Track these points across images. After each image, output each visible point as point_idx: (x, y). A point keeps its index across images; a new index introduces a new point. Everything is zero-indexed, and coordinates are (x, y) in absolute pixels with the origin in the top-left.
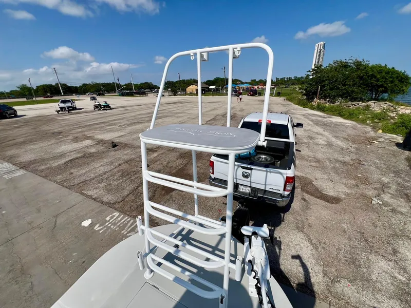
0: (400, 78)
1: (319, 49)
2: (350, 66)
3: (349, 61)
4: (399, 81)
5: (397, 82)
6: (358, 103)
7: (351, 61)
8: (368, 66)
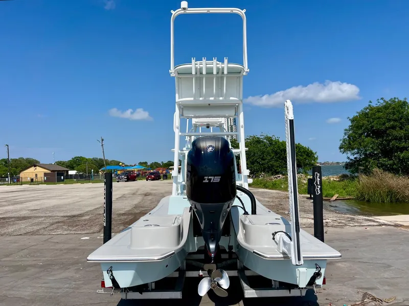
0: (306, 153)
1: (229, 124)
2: (263, 142)
3: (261, 137)
4: (307, 155)
5: (305, 156)
6: (278, 176)
7: (262, 137)
8: (278, 141)
